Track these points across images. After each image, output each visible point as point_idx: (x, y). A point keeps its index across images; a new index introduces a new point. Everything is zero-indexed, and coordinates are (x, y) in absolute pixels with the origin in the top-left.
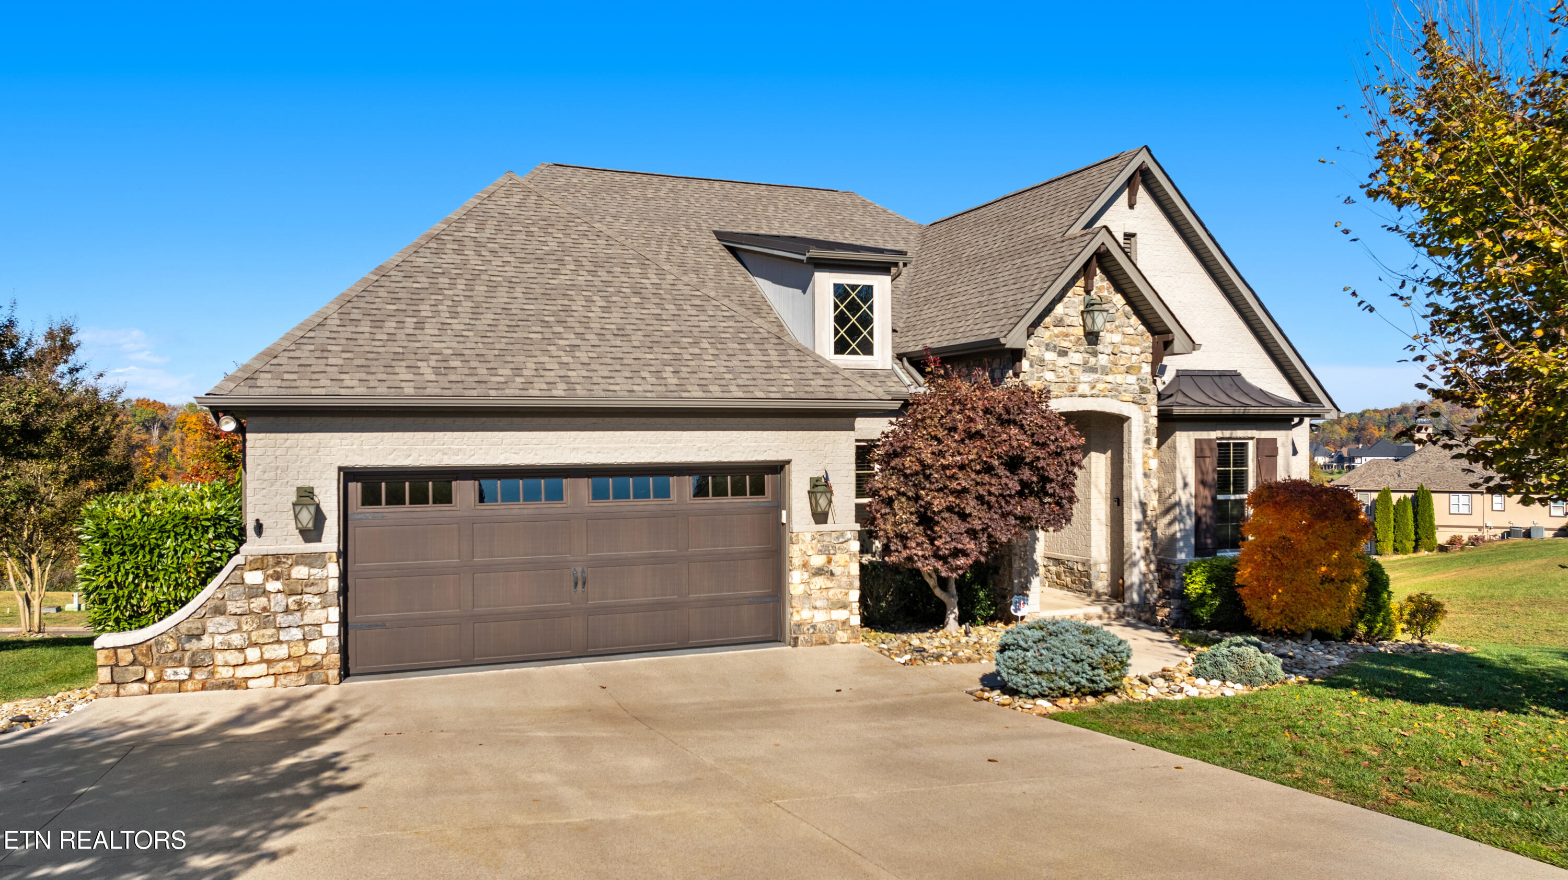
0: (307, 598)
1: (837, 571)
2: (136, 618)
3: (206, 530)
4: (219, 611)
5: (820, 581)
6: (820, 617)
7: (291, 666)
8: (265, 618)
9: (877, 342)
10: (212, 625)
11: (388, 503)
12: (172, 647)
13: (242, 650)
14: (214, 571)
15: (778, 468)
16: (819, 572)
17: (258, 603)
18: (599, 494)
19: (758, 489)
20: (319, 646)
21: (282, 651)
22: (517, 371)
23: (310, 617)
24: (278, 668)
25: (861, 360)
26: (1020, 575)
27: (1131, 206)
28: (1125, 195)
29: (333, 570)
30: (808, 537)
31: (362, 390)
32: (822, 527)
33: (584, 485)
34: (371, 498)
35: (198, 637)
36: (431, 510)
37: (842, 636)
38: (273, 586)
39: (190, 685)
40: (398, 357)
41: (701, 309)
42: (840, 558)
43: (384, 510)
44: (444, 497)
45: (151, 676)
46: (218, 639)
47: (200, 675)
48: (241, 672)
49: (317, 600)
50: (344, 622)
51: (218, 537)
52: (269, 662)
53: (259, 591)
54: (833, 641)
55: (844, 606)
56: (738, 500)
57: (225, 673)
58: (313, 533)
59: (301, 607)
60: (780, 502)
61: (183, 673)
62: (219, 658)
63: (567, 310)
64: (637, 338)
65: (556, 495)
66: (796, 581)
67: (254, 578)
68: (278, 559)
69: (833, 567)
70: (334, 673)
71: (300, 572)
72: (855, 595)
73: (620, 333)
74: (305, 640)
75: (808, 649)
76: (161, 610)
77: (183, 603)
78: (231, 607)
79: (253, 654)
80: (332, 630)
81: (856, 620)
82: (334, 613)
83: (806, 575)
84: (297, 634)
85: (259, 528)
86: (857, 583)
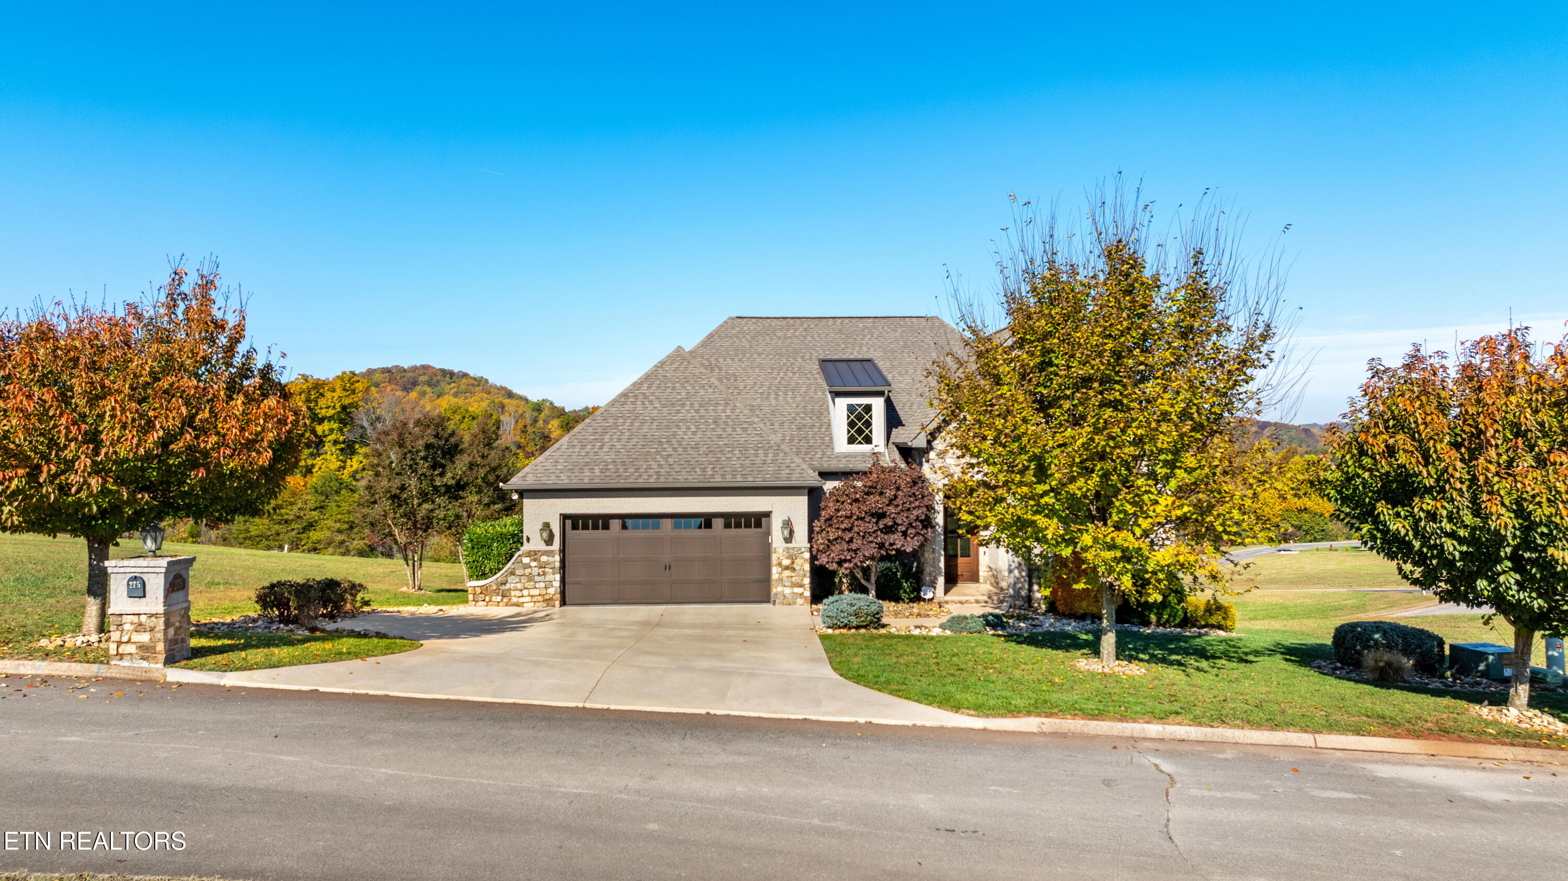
0: (547, 570)
1: (797, 568)
2: (484, 576)
3: (509, 540)
4: (513, 574)
5: (787, 573)
6: (787, 591)
7: (540, 598)
8: (530, 578)
9: (874, 437)
10: (510, 579)
11: (583, 529)
12: (495, 587)
13: (521, 590)
14: (512, 556)
15: (767, 515)
16: (787, 568)
17: (528, 571)
18: (676, 527)
19: (758, 525)
20: (551, 591)
21: (536, 592)
22: (637, 470)
23: (548, 578)
24: (535, 599)
25: (865, 448)
29: (557, 558)
30: (781, 550)
31: (567, 481)
32: (789, 545)
33: (668, 522)
34: (575, 527)
35: (505, 584)
36: (600, 533)
37: (800, 601)
38: (533, 564)
39: (501, 604)
40: (587, 464)
42: (798, 562)
43: (581, 533)
44: (606, 527)
45: (487, 599)
46: (512, 585)
47: (505, 600)
48: (521, 600)
49: (551, 571)
50: (563, 580)
51: (514, 542)
52: (532, 596)
53: (528, 566)
54: (794, 603)
55: (801, 586)
56: (748, 530)
57: (515, 600)
58: (549, 542)
59: (544, 574)
60: (768, 532)
61: (499, 598)
62: (513, 593)
63: (675, 434)
65: (657, 527)
66: (775, 572)
67: (526, 560)
68: (535, 552)
69: (795, 566)
70: (557, 603)
71: (544, 559)
72: (807, 581)
73: (696, 447)
74: (546, 588)
75: (781, 606)
76: (493, 572)
77: (500, 570)
78: (517, 572)
79: (525, 592)
80: (557, 584)
81: (807, 593)
82: (558, 577)
83: (780, 569)
84: (543, 585)
85: (528, 540)
86: (808, 574)
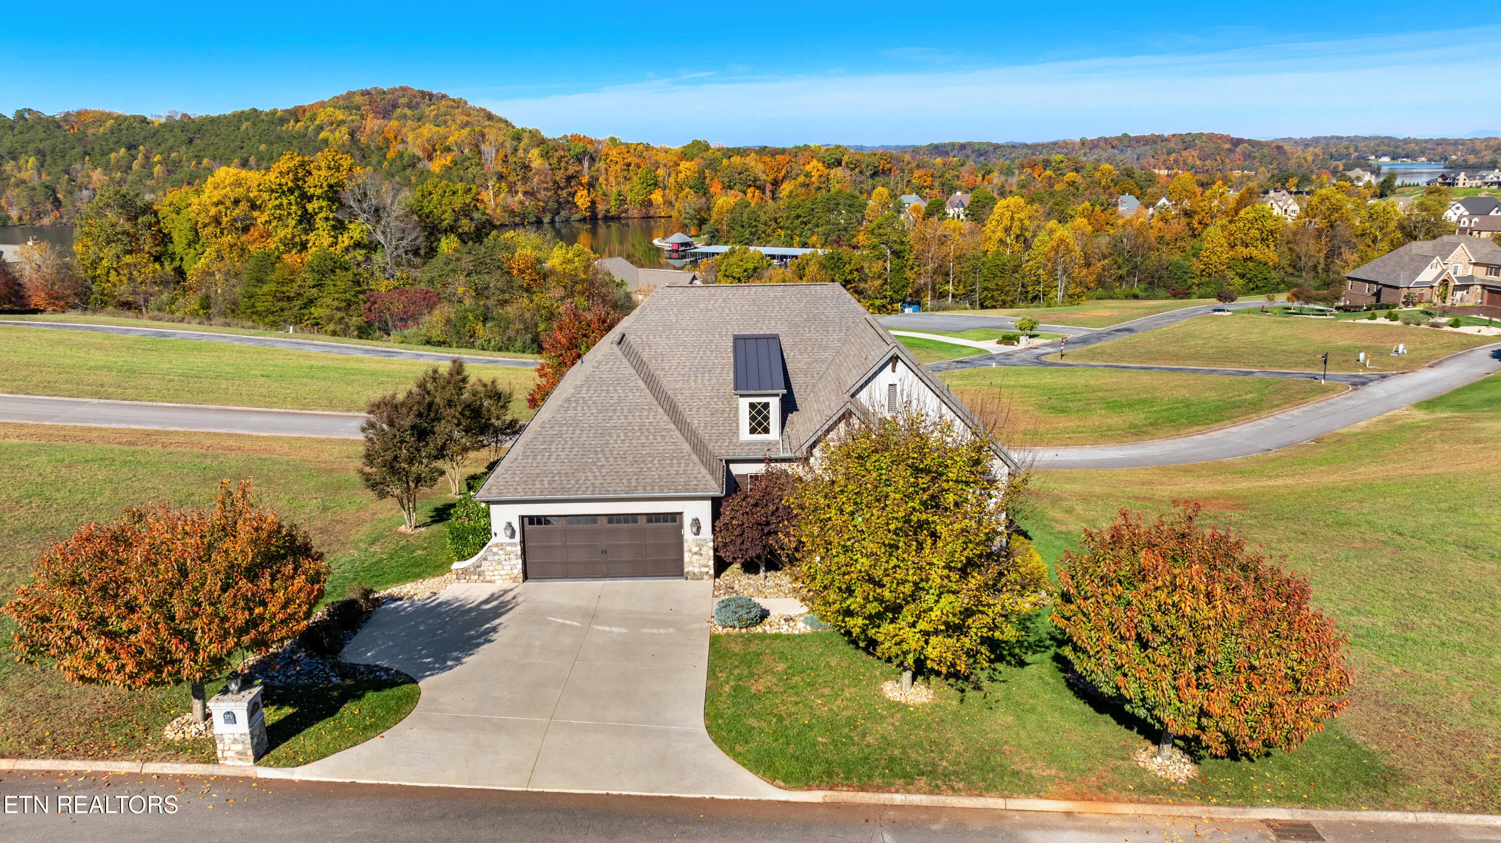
0: (511, 556)
1: (704, 554)
4: (485, 559)
5: (696, 557)
6: (696, 570)
7: (508, 577)
8: (499, 562)
9: (771, 428)
10: (484, 563)
11: (538, 526)
12: (472, 569)
13: (493, 571)
14: (484, 544)
15: (679, 515)
16: (696, 553)
17: (497, 557)
18: (610, 523)
19: (672, 523)
20: (516, 571)
21: (505, 572)
23: (513, 562)
24: (504, 578)
25: (763, 437)
27: (894, 371)
28: (890, 365)
29: (519, 548)
30: (692, 540)
32: (697, 537)
33: (605, 520)
34: (531, 523)
35: (480, 567)
37: (706, 577)
38: (501, 552)
39: (478, 582)
40: (538, 475)
42: (705, 549)
45: (467, 577)
46: (486, 568)
47: (481, 578)
48: (493, 579)
49: (514, 557)
50: (524, 563)
51: (485, 534)
52: (502, 576)
53: (495, 554)
54: (703, 579)
55: (707, 566)
56: (665, 526)
57: (488, 578)
60: (681, 526)
61: (476, 577)
62: (486, 573)
63: (607, 443)
65: (595, 523)
66: (687, 556)
67: (495, 550)
68: (502, 544)
69: (702, 552)
70: (521, 580)
71: (509, 548)
72: (711, 563)
73: (624, 456)
74: (511, 570)
75: (692, 581)
77: (475, 554)
78: (489, 558)
79: (496, 573)
80: (520, 566)
81: (712, 572)
82: (520, 561)
83: (691, 554)
84: (509, 567)
85: (496, 533)
86: (712, 558)
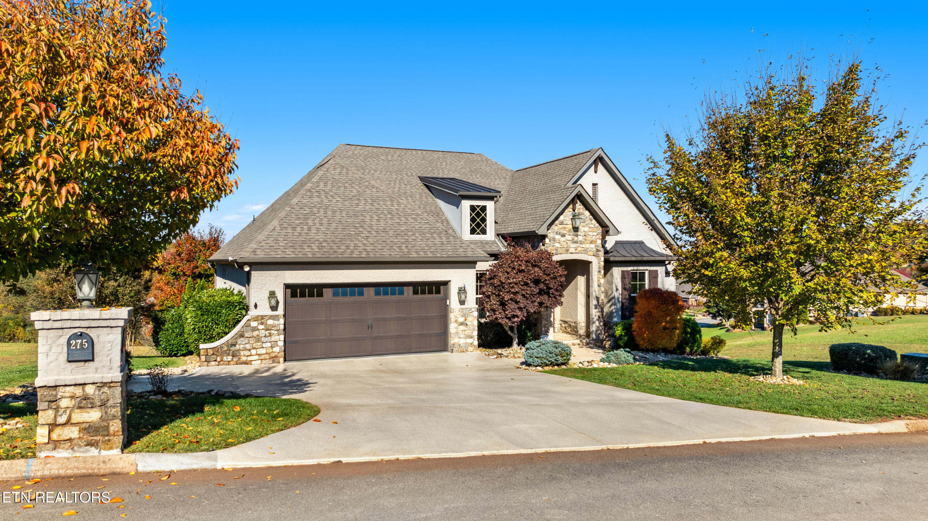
1: (469, 323)
4: (242, 336)
5: (462, 328)
6: (462, 341)
7: (267, 356)
8: (258, 339)
9: (488, 229)
10: (239, 341)
14: (238, 322)
15: (446, 283)
16: (462, 324)
17: (255, 333)
18: (377, 293)
19: (438, 292)
20: (276, 349)
22: (348, 247)
25: (481, 237)
26: (545, 327)
27: (596, 172)
28: (593, 167)
29: (282, 321)
30: (457, 310)
31: (293, 256)
32: (463, 306)
33: (372, 290)
36: (315, 299)
37: (470, 349)
38: (261, 327)
40: (304, 242)
41: (415, 219)
42: (470, 319)
44: (320, 295)
50: (286, 340)
52: (259, 355)
53: (255, 329)
54: (467, 351)
55: (471, 337)
56: (430, 296)
59: (270, 335)
60: (446, 297)
62: (242, 353)
63: (363, 221)
64: (391, 233)
66: (453, 327)
67: (254, 324)
68: (263, 317)
69: (467, 322)
71: (270, 322)
72: (476, 333)
73: (385, 231)
75: (457, 353)
78: (246, 335)
81: (476, 343)
82: (282, 337)
83: (456, 325)
84: (269, 345)
85: (256, 306)
86: (477, 328)
